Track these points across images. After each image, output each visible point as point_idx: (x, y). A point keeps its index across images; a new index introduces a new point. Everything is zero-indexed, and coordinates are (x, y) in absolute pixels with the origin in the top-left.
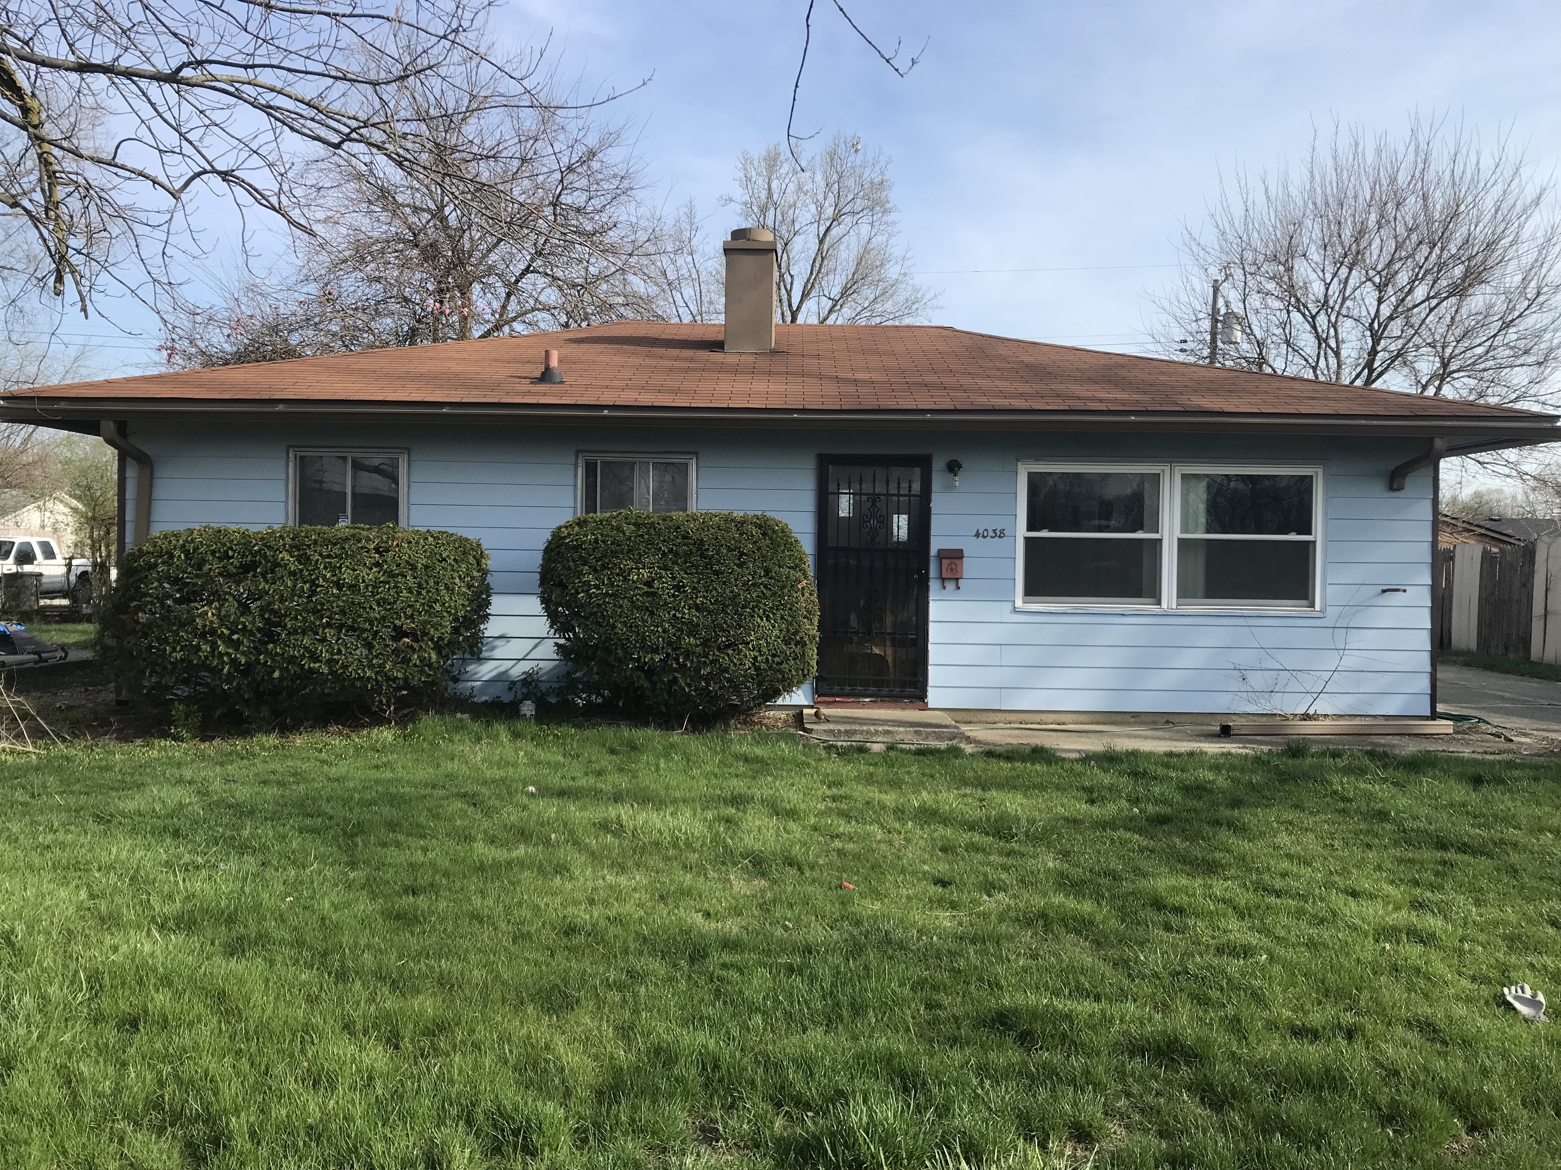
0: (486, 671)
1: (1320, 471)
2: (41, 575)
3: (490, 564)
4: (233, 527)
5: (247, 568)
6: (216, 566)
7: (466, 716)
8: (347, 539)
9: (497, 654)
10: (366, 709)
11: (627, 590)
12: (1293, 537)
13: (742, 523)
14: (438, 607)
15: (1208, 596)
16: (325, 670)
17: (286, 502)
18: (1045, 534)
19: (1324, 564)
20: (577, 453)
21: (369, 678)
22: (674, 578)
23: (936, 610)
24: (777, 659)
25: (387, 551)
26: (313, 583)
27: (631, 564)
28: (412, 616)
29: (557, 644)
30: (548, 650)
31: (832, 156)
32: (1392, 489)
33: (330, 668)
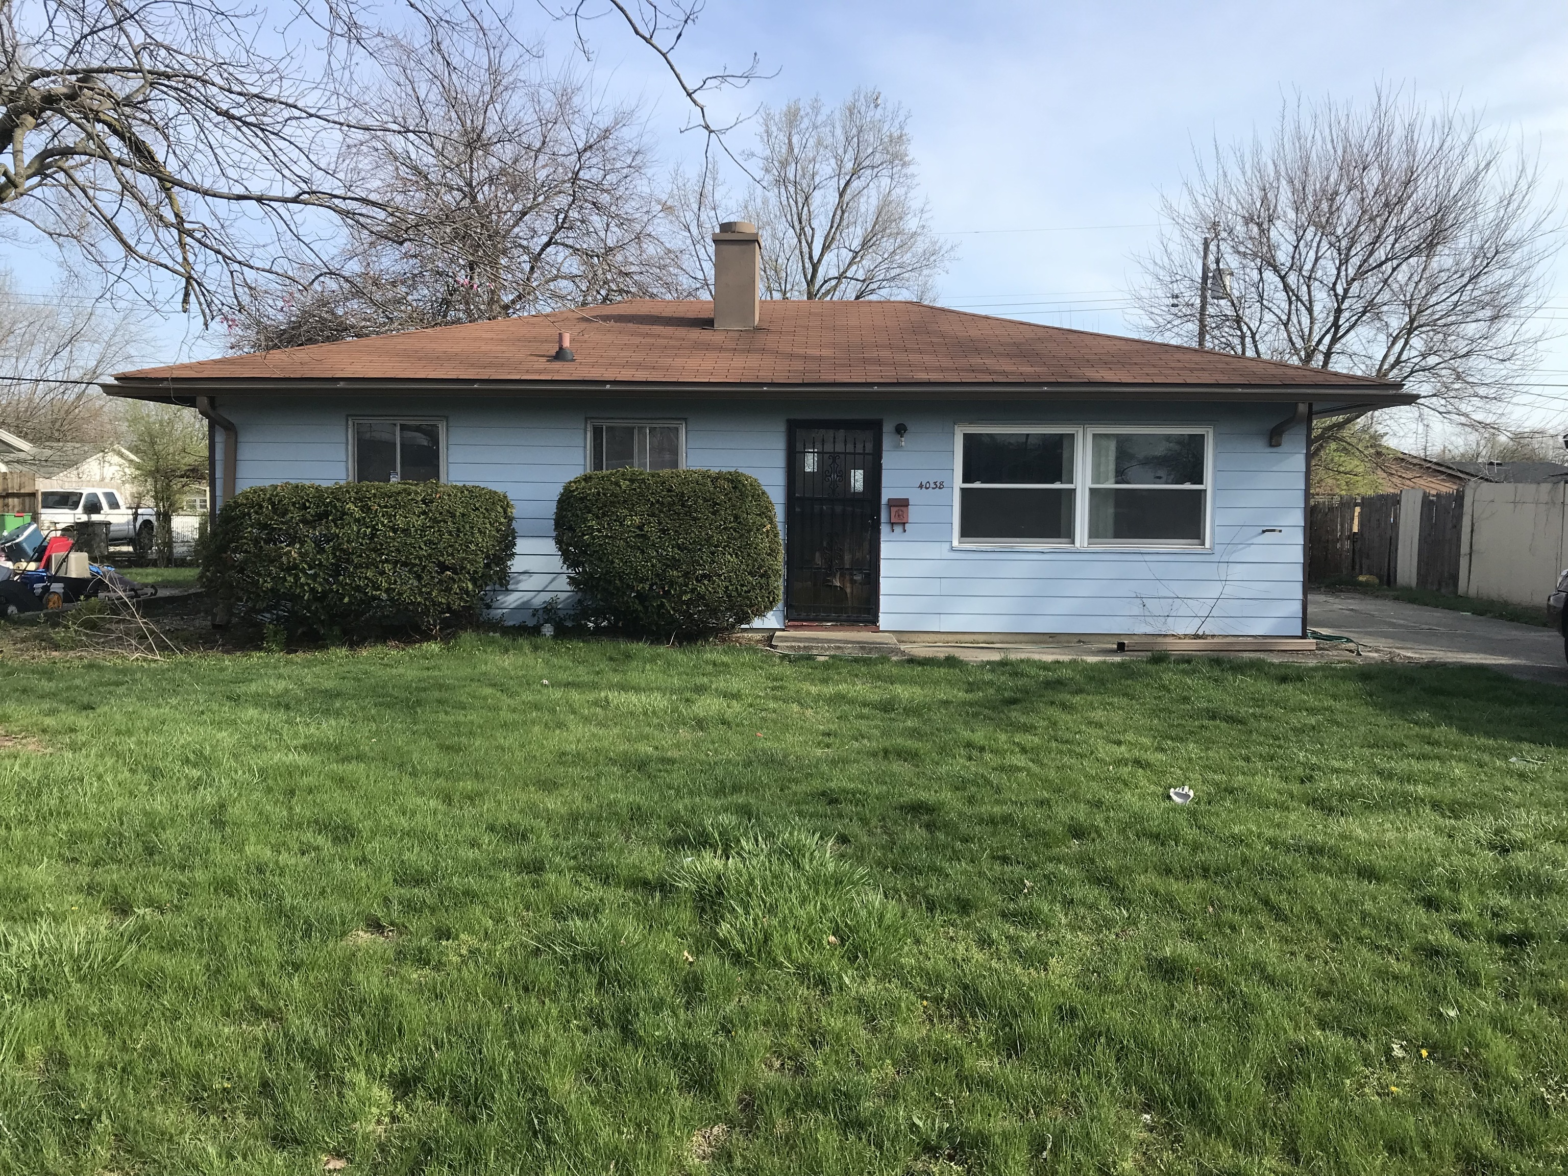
0: (511, 600)
1: (1211, 431)
2: (110, 523)
3: (515, 512)
4: (307, 483)
5: (321, 517)
6: (297, 515)
7: (498, 635)
8: (399, 493)
9: (521, 586)
10: (417, 629)
11: (622, 533)
12: (1188, 486)
13: (717, 478)
14: (473, 547)
15: (1116, 536)
16: (384, 596)
17: (347, 461)
18: (977, 485)
19: (1213, 509)
20: (586, 419)
21: (419, 603)
22: (660, 523)
23: (887, 549)
24: (745, 588)
25: (432, 502)
26: (374, 528)
27: (626, 512)
28: (452, 554)
29: (569, 577)
30: (562, 583)
31: (851, 110)
32: (1271, 445)
33: (388, 595)
